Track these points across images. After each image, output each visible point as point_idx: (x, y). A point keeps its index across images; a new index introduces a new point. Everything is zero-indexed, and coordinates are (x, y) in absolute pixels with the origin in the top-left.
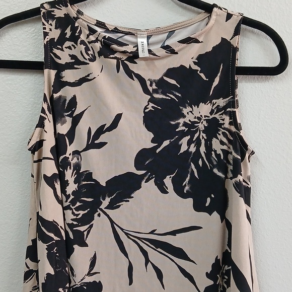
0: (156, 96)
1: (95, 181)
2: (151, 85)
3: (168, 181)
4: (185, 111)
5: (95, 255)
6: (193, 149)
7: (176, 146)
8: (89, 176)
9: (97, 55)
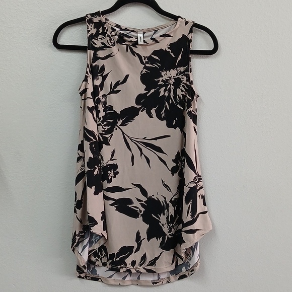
0: (147, 65)
1: (114, 111)
2: (145, 59)
3: (153, 111)
4: (163, 74)
5: (114, 150)
6: (167, 94)
7: (157, 92)
8: (111, 108)
9: (116, 43)
